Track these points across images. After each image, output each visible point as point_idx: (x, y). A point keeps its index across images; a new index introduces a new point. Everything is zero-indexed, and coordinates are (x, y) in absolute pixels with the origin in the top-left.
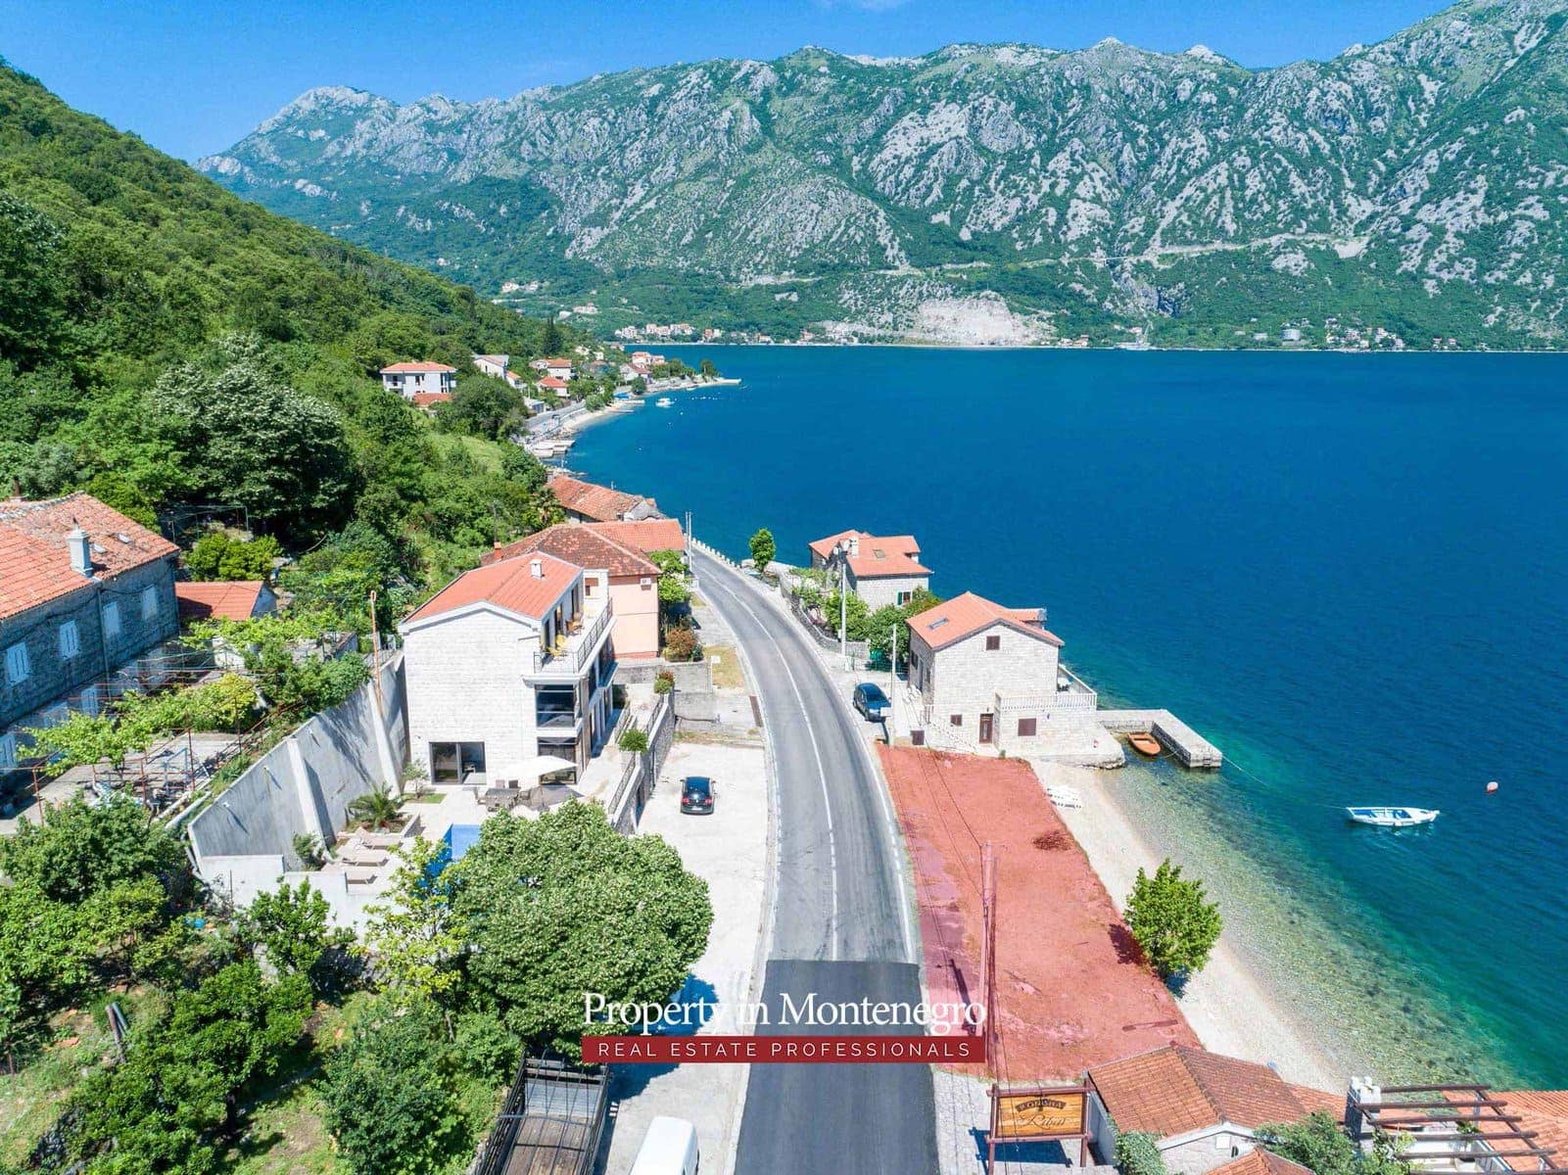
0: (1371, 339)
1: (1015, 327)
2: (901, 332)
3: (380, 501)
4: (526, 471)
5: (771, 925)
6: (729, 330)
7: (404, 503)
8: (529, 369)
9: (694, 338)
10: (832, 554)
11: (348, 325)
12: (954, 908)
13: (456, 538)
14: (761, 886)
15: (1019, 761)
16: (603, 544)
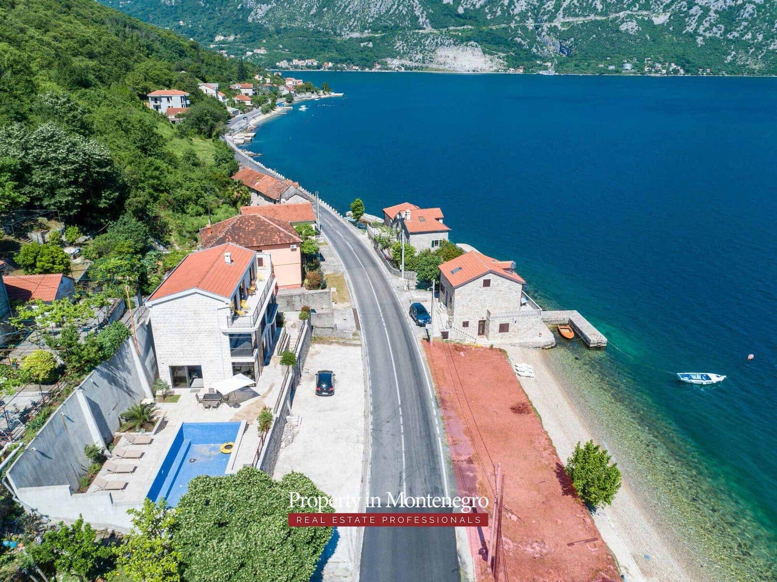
0: (668, 69)
1: (486, 62)
2: (426, 65)
3: (139, 202)
4: (227, 162)
5: (368, 477)
6: (337, 63)
7: (156, 194)
8: (230, 89)
9: (318, 67)
10: (395, 218)
11: (128, 68)
12: (470, 461)
13: (188, 211)
14: (361, 447)
15: (501, 350)
16: (269, 225)
